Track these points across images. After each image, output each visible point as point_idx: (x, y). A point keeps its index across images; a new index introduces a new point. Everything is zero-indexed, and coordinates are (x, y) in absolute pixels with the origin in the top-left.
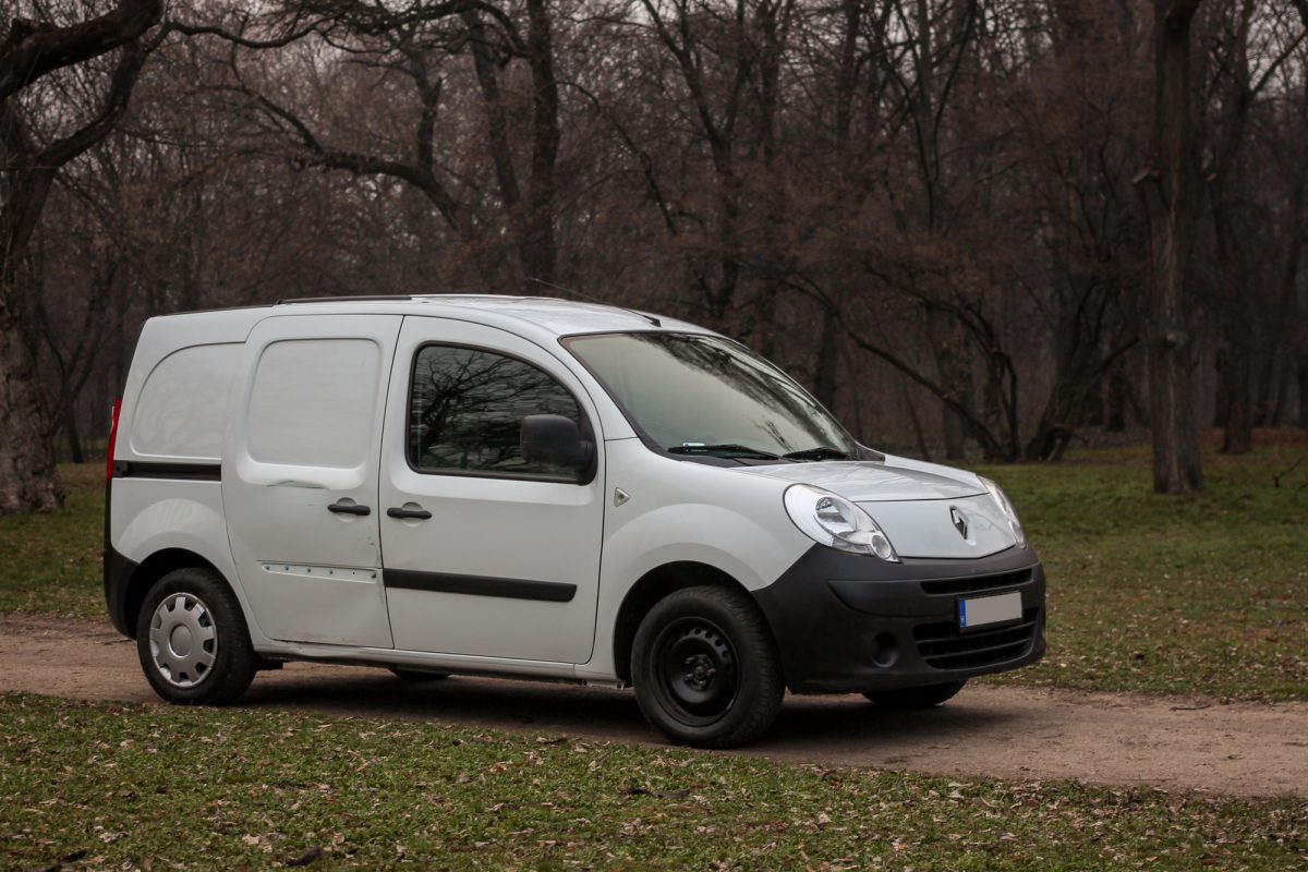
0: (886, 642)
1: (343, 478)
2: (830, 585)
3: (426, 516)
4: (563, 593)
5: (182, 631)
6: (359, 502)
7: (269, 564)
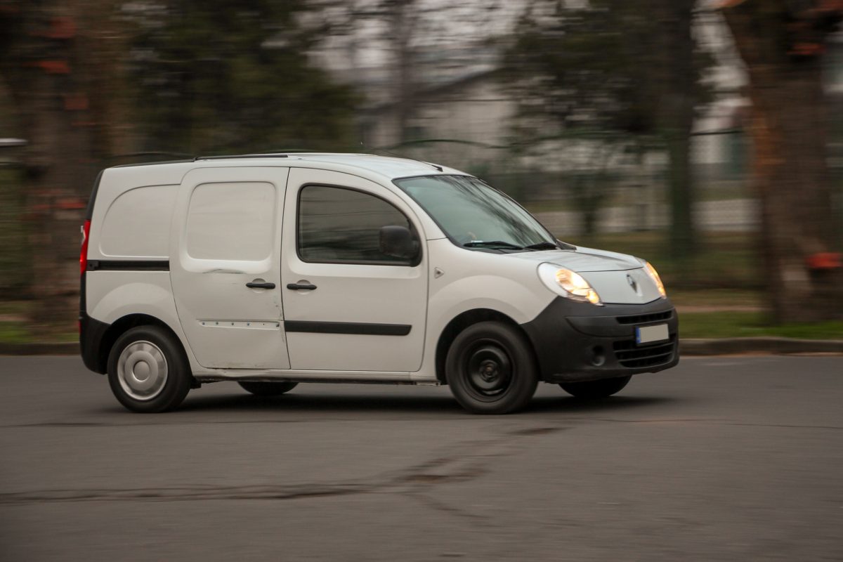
0: (599, 350)
1: (257, 267)
2: (568, 320)
3: (313, 288)
4: (403, 330)
5: (143, 364)
6: (268, 281)
7: (204, 321)
